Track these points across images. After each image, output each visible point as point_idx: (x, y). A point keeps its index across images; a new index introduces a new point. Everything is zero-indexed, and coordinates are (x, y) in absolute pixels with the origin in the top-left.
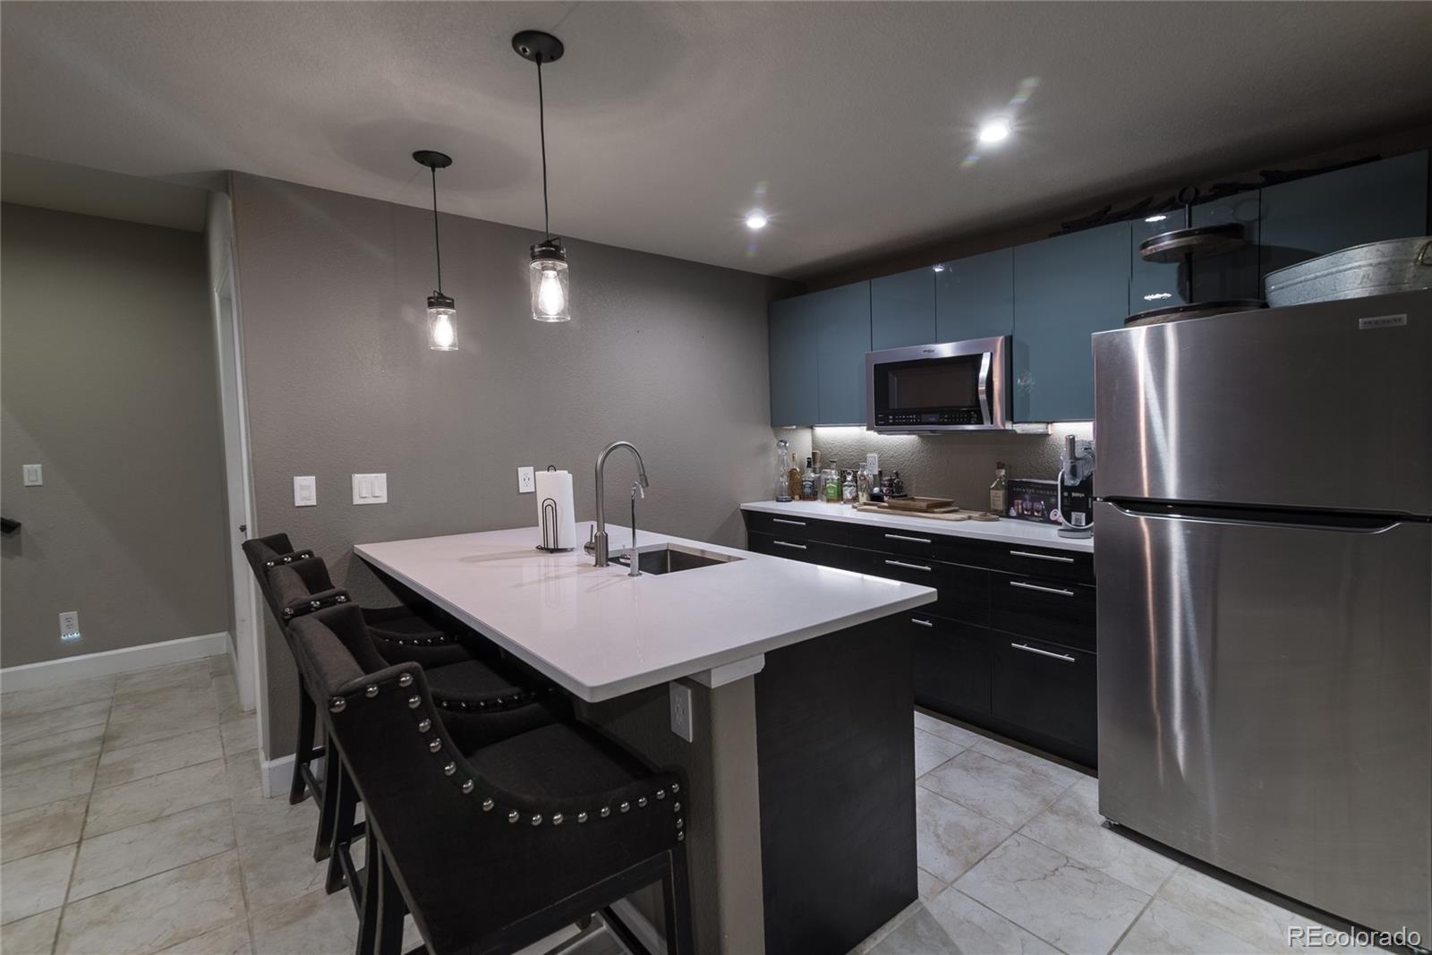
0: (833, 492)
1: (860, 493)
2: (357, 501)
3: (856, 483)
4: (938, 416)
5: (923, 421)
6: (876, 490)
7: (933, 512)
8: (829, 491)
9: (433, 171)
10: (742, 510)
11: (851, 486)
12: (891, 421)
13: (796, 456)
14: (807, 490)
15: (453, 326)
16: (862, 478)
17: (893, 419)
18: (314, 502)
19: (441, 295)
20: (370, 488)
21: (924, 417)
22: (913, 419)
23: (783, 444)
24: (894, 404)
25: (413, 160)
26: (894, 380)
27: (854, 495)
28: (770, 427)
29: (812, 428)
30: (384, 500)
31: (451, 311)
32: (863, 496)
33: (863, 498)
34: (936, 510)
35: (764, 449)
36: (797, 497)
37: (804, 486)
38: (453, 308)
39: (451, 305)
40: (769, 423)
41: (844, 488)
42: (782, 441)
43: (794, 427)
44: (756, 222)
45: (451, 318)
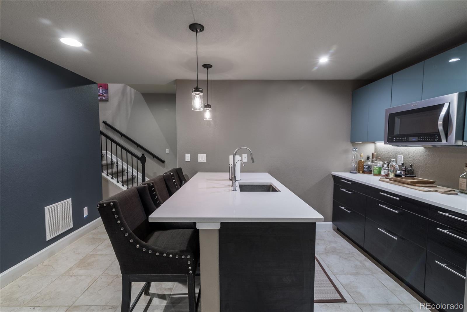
0: (376, 171)
1: (390, 173)
2: (199, 161)
3: (388, 168)
4: (417, 138)
5: (409, 140)
6: (398, 172)
7: (416, 186)
8: (375, 171)
9: (207, 69)
10: (332, 175)
11: (385, 169)
12: (394, 140)
13: (362, 155)
14: (366, 170)
15: (210, 113)
16: (391, 166)
17: (396, 139)
18: (189, 160)
19: (208, 105)
20: (202, 158)
21: (411, 139)
22: (404, 139)
23: (354, 149)
24: (397, 132)
25: (203, 67)
26: (397, 120)
27: (386, 173)
28: (350, 142)
29: (374, 142)
30: (205, 161)
31: (210, 109)
32: (391, 174)
33: (392, 175)
34: (417, 185)
35: (346, 151)
36: (361, 172)
37: (364, 168)
38: (211, 108)
39: (210, 107)
40: (350, 141)
41: (382, 170)
42: (354, 148)
43: (361, 142)
44: (324, 60)
45: (210, 111)
